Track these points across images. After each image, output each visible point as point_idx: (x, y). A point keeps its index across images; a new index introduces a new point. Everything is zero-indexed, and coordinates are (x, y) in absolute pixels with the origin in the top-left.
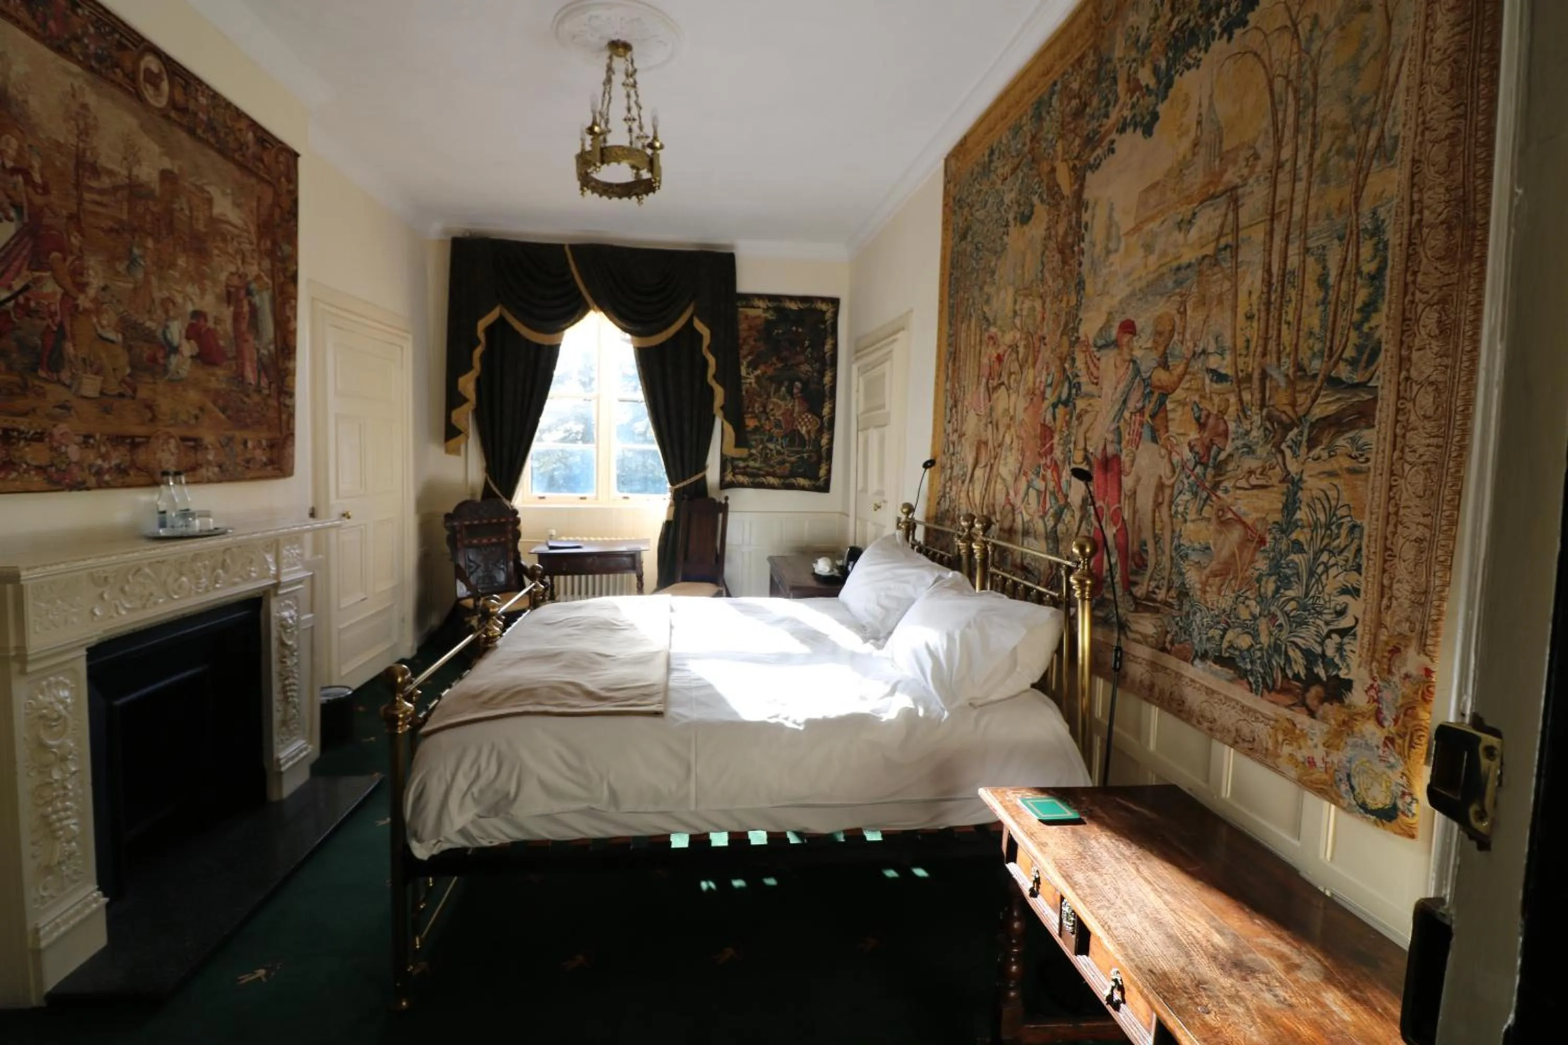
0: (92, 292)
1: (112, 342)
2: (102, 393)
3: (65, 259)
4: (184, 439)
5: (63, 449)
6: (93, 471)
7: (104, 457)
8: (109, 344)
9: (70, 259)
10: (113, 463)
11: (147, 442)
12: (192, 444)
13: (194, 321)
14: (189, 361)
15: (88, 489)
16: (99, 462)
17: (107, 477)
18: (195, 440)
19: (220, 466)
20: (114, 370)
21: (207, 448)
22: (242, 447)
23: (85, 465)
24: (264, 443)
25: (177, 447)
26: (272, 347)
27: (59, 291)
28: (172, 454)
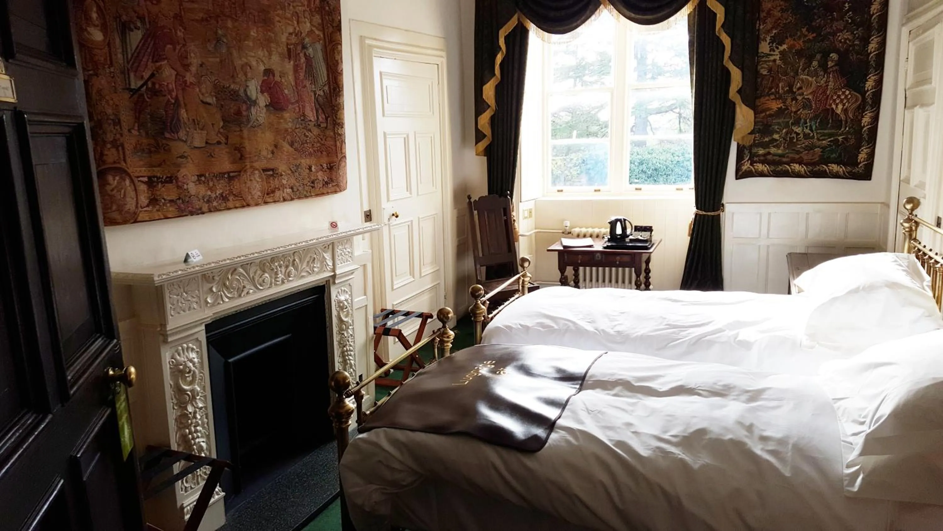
0: (193, 69)
1: (209, 104)
2: (207, 143)
3: (174, 49)
4: (265, 170)
5: (185, 187)
6: (205, 200)
7: (211, 189)
8: (207, 106)
9: (178, 47)
10: (218, 192)
11: (239, 175)
12: (271, 173)
13: (266, 78)
14: (265, 110)
15: (203, 213)
16: (209, 193)
17: (215, 204)
18: (273, 170)
19: (292, 188)
20: (213, 124)
21: (281, 175)
22: (307, 171)
23: (200, 197)
24: (325, 165)
25: (260, 177)
26: (326, 88)
27: (174, 73)
28: (258, 182)
